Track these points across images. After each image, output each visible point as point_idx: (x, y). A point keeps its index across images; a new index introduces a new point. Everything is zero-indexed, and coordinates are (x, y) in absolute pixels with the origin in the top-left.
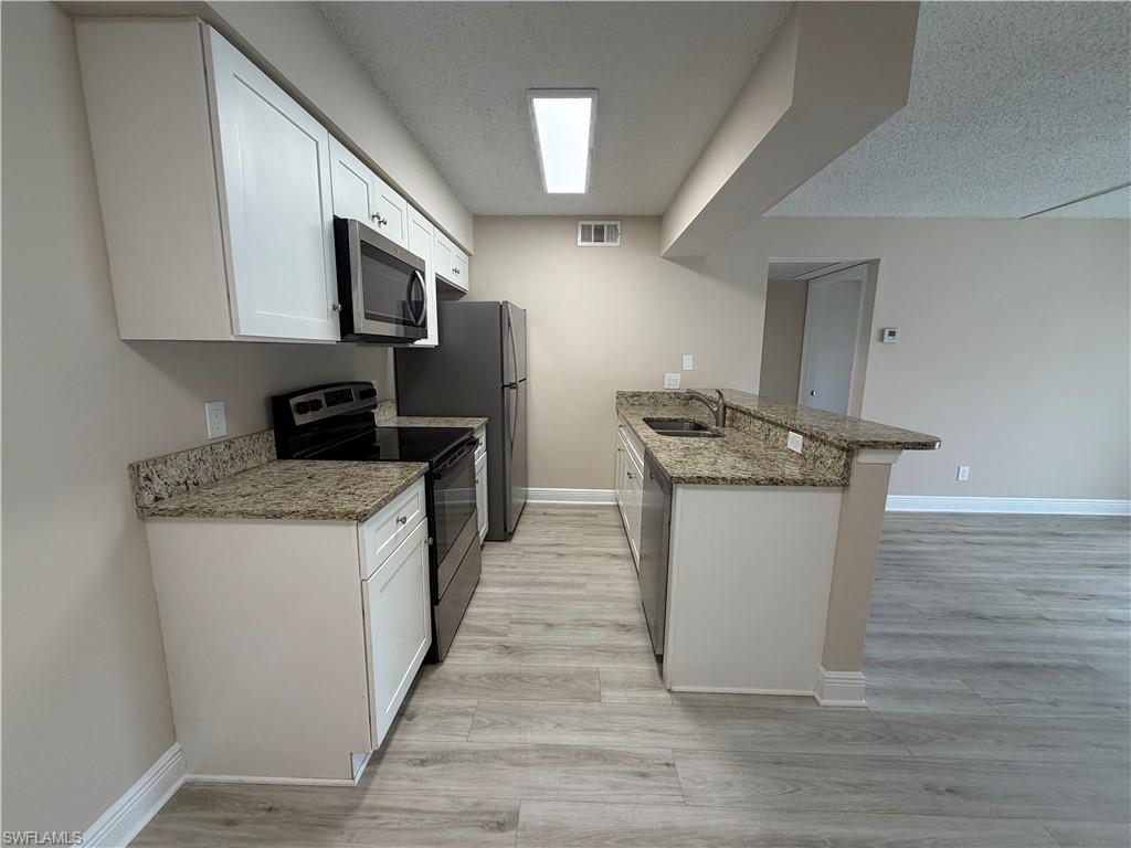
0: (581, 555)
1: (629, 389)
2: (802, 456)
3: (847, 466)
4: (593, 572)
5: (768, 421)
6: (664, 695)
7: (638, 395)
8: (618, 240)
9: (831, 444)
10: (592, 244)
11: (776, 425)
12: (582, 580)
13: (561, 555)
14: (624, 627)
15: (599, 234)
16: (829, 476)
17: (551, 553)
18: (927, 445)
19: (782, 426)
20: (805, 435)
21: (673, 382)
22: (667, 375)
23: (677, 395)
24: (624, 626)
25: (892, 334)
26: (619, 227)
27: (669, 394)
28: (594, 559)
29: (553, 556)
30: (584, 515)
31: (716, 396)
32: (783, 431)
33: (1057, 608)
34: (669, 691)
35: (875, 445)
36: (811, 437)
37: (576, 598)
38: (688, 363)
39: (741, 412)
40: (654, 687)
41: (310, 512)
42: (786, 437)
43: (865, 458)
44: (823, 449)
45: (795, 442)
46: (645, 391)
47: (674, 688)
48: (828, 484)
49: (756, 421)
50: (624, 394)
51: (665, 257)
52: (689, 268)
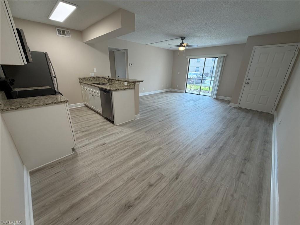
0: (85, 116)
1: (82, 77)
2: (127, 85)
3: (135, 85)
5: (120, 81)
8: (70, 36)
9: (132, 82)
10: (62, 35)
11: (122, 81)
15: (64, 33)
16: (132, 87)
17: (77, 117)
18: (142, 81)
19: (123, 81)
20: (127, 82)
21: (92, 75)
22: (91, 73)
23: (94, 78)
25: (131, 64)
26: (69, 32)
27: (92, 78)
30: (78, 109)
31: (108, 77)
32: (123, 82)
33: (156, 104)
35: (137, 82)
36: (129, 82)
38: (95, 70)
40: (114, 126)
41: (56, 102)
42: (124, 83)
43: (137, 84)
44: (131, 83)
45: (126, 83)
46: (86, 77)
47: (117, 125)
48: (133, 88)
49: (117, 81)
50: (81, 78)
51: (85, 43)
52: (90, 46)
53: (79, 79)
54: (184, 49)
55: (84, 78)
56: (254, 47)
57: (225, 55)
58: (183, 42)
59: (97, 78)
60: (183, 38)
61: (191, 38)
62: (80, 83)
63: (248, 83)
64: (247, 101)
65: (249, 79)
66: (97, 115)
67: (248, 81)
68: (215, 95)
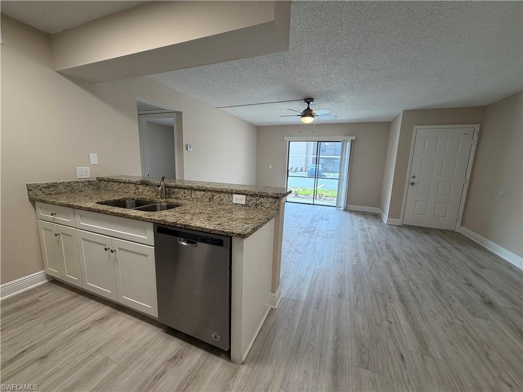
0: (68, 340)
2: (246, 205)
3: (279, 205)
4: (99, 346)
5: (213, 191)
6: (244, 369)
7: (54, 185)
9: (269, 196)
11: (219, 192)
12: (99, 358)
13: (43, 358)
14: (176, 359)
17: (26, 366)
19: (225, 193)
20: (247, 195)
21: (84, 173)
22: (78, 168)
23: (90, 183)
24: (175, 357)
25: (190, 147)
27: (83, 182)
28: (85, 336)
29: (35, 365)
30: (19, 308)
32: (227, 195)
34: (243, 364)
36: (253, 195)
37: (115, 375)
38: (94, 159)
39: (178, 188)
45: (239, 199)
46: (61, 181)
49: (197, 193)
50: (37, 186)
51: (60, 73)
52: (80, 86)
53: (30, 188)
54: (312, 120)
55: (48, 186)
56: (415, 126)
57: (354, 138)
58: (308, 108)
59: (99, 184)
60: (308, 100)
61: (320, 103)
62: (33, 201)
63: (413, 184)
64: (415, 213)
65: (414, 177)
66: (125, 321)
67: (412, 180)
68: (342, 204)
